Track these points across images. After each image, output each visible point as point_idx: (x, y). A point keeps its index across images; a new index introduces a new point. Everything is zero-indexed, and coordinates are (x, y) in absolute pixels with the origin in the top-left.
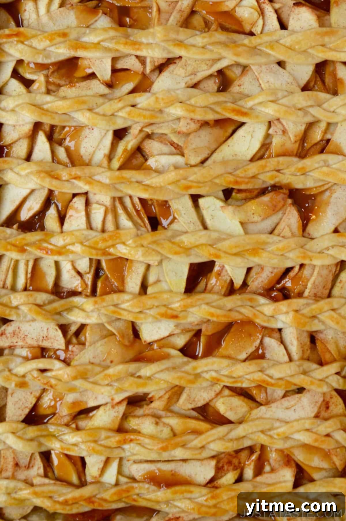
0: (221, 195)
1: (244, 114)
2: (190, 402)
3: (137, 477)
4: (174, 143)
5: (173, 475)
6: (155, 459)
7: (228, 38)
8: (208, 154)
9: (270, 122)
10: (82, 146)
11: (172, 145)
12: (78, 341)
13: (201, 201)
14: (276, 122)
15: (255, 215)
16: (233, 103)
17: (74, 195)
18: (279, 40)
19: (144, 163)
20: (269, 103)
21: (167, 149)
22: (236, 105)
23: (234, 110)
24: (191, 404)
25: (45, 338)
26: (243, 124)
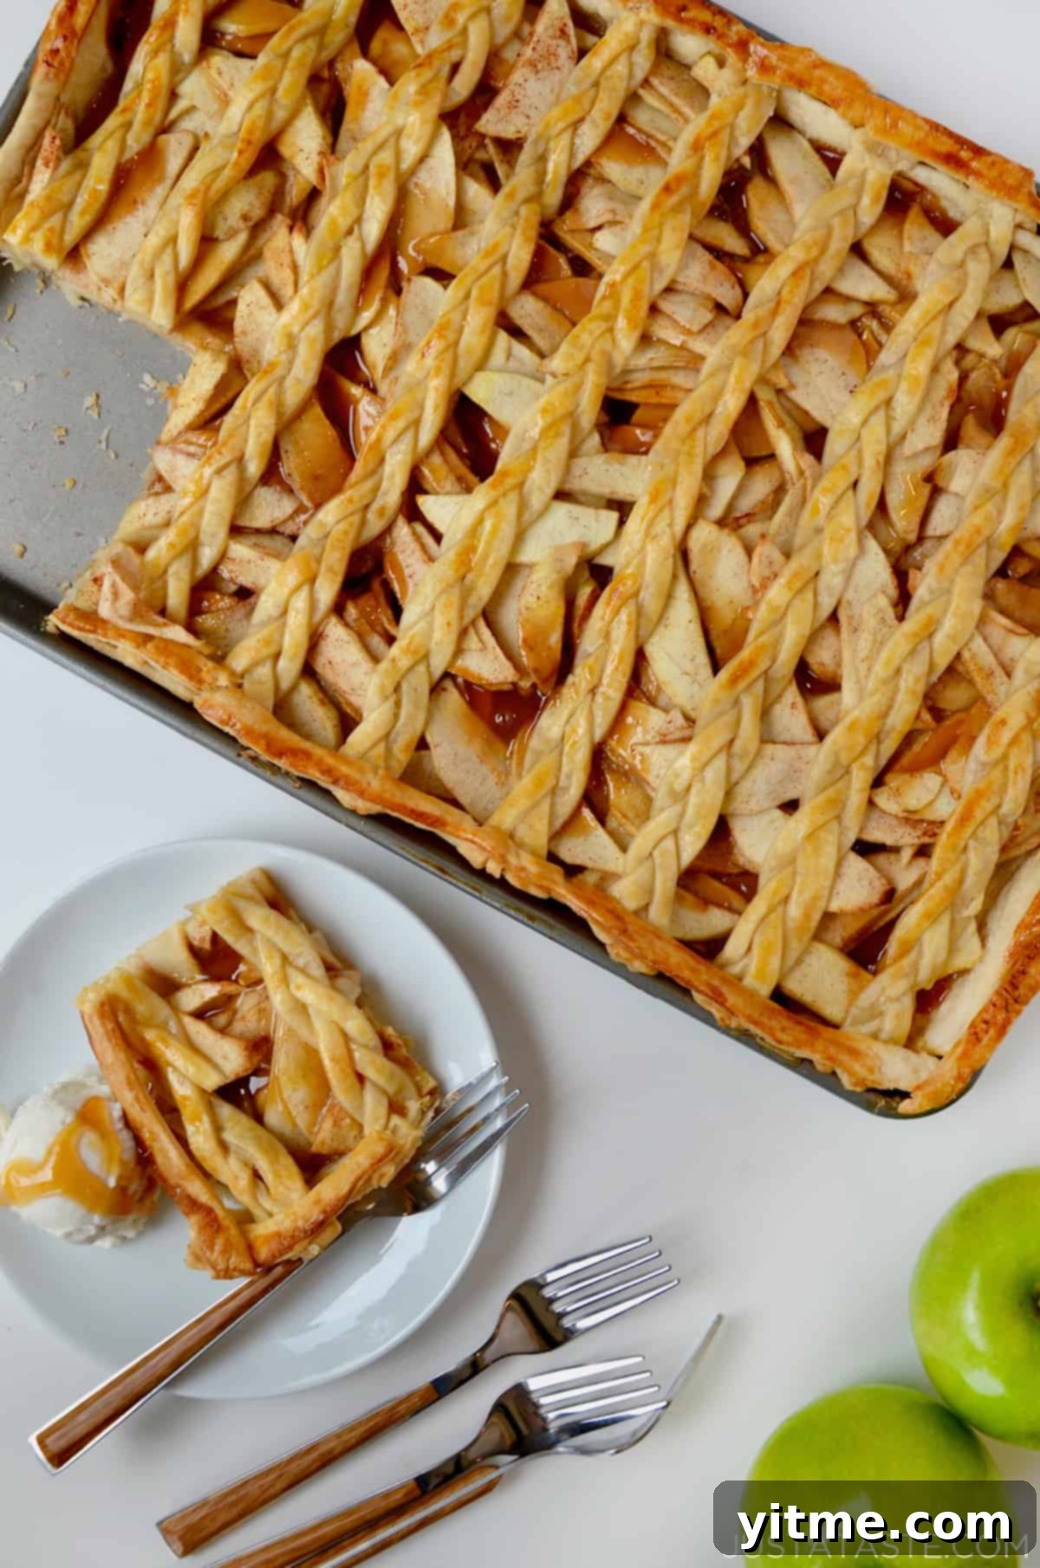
0: (606, 560)
1: (734, 680)
2: (252, 306)
3: (163, 137)
4: (749, 522)
5: (135, 202)
6: (180, 183)
7: (893, 728)
8: (695, 572)
9: (694, 722)
10: (829, 358)
11: (748, 515)
12: (476, 161)
13: (614, 516)
14: (687, 733)
15: (535, 599)
16: (766, 672)
17: (746, 295)
18: (840, 823)
19: (741, 451)
20: (730, 736)
21: (745, 505)
22: (759, 676)
23: (751, 664)
24: (248, 305)
25: (515, 104)
26: (716, 667)
